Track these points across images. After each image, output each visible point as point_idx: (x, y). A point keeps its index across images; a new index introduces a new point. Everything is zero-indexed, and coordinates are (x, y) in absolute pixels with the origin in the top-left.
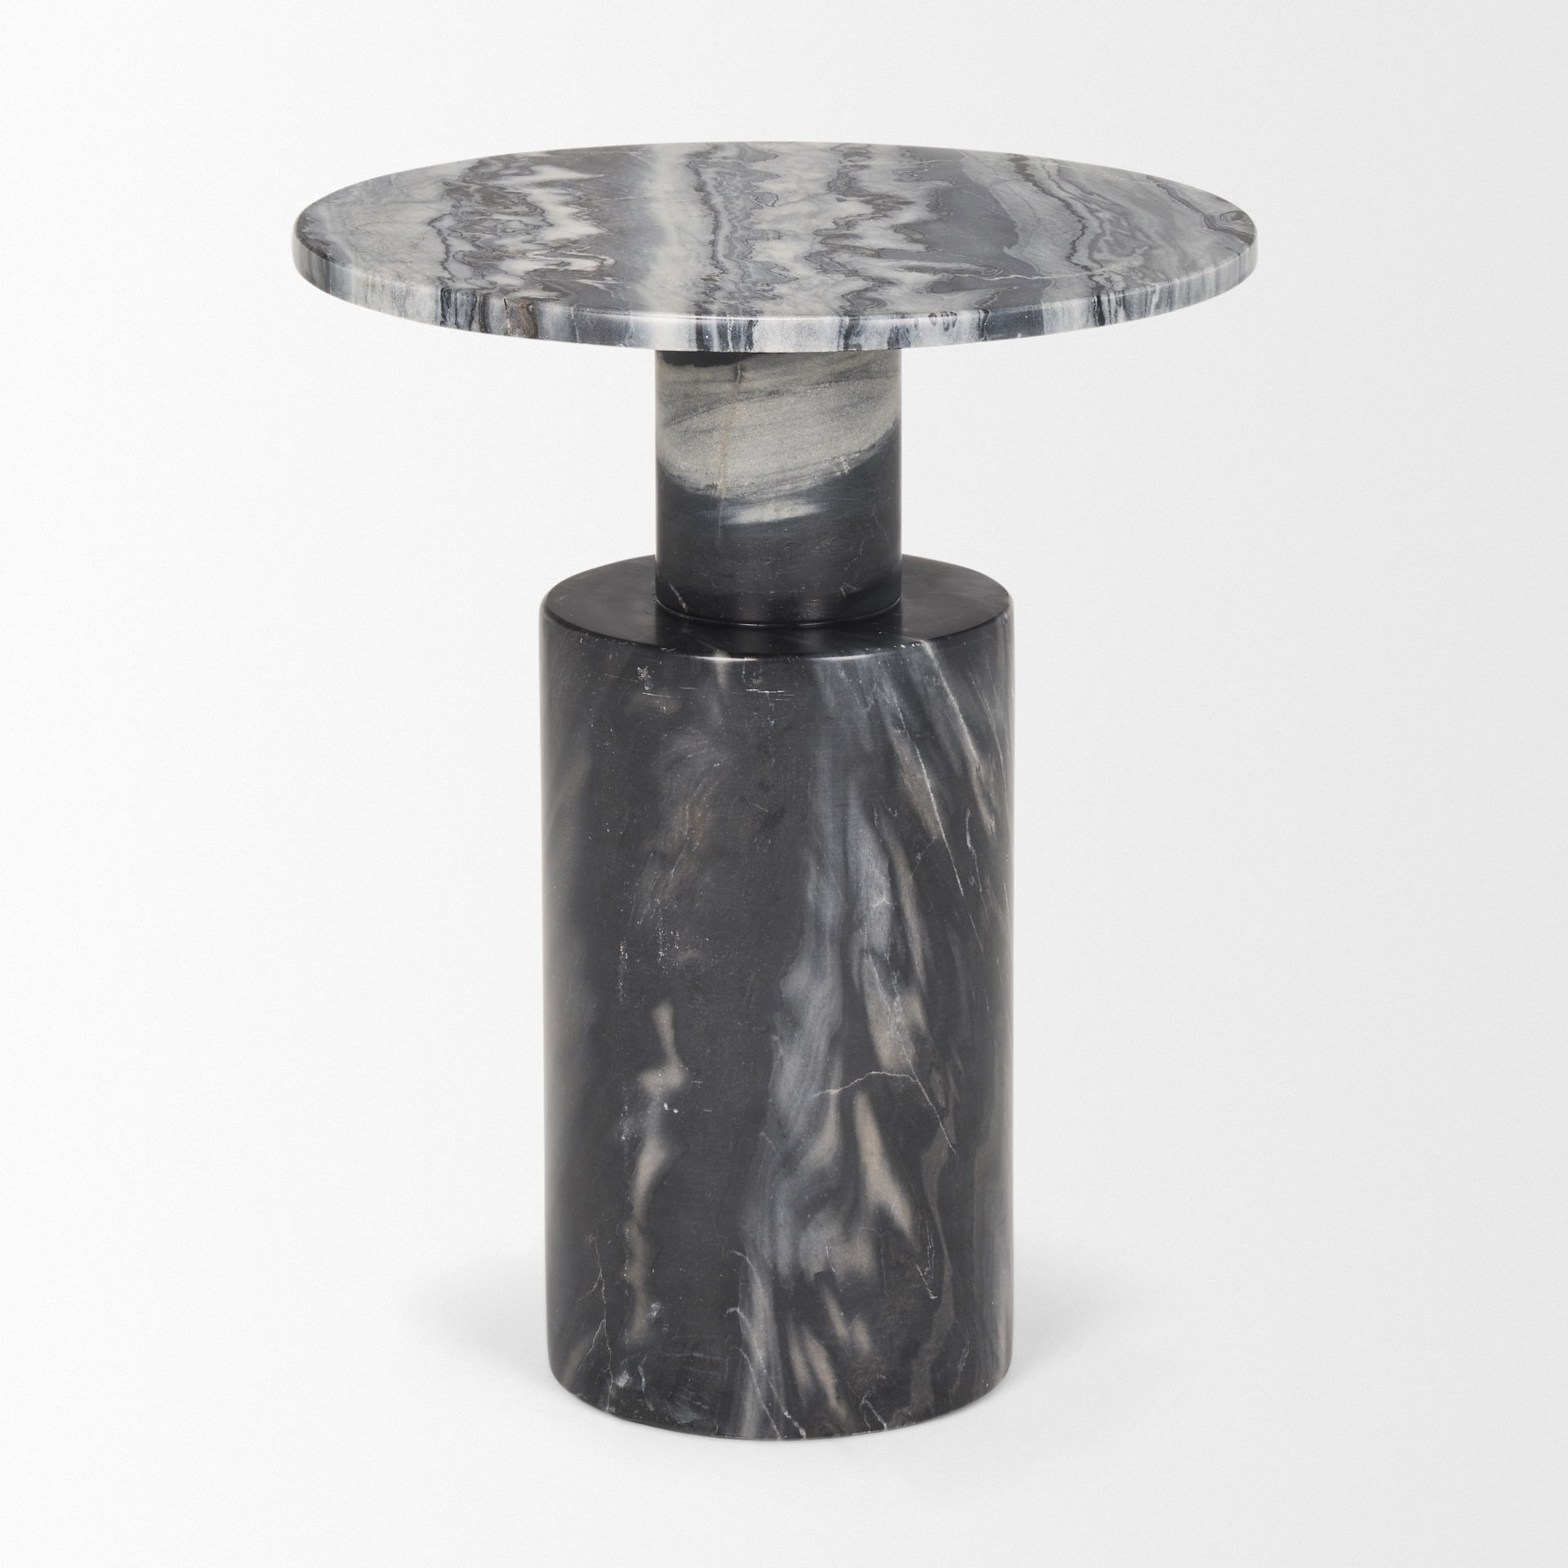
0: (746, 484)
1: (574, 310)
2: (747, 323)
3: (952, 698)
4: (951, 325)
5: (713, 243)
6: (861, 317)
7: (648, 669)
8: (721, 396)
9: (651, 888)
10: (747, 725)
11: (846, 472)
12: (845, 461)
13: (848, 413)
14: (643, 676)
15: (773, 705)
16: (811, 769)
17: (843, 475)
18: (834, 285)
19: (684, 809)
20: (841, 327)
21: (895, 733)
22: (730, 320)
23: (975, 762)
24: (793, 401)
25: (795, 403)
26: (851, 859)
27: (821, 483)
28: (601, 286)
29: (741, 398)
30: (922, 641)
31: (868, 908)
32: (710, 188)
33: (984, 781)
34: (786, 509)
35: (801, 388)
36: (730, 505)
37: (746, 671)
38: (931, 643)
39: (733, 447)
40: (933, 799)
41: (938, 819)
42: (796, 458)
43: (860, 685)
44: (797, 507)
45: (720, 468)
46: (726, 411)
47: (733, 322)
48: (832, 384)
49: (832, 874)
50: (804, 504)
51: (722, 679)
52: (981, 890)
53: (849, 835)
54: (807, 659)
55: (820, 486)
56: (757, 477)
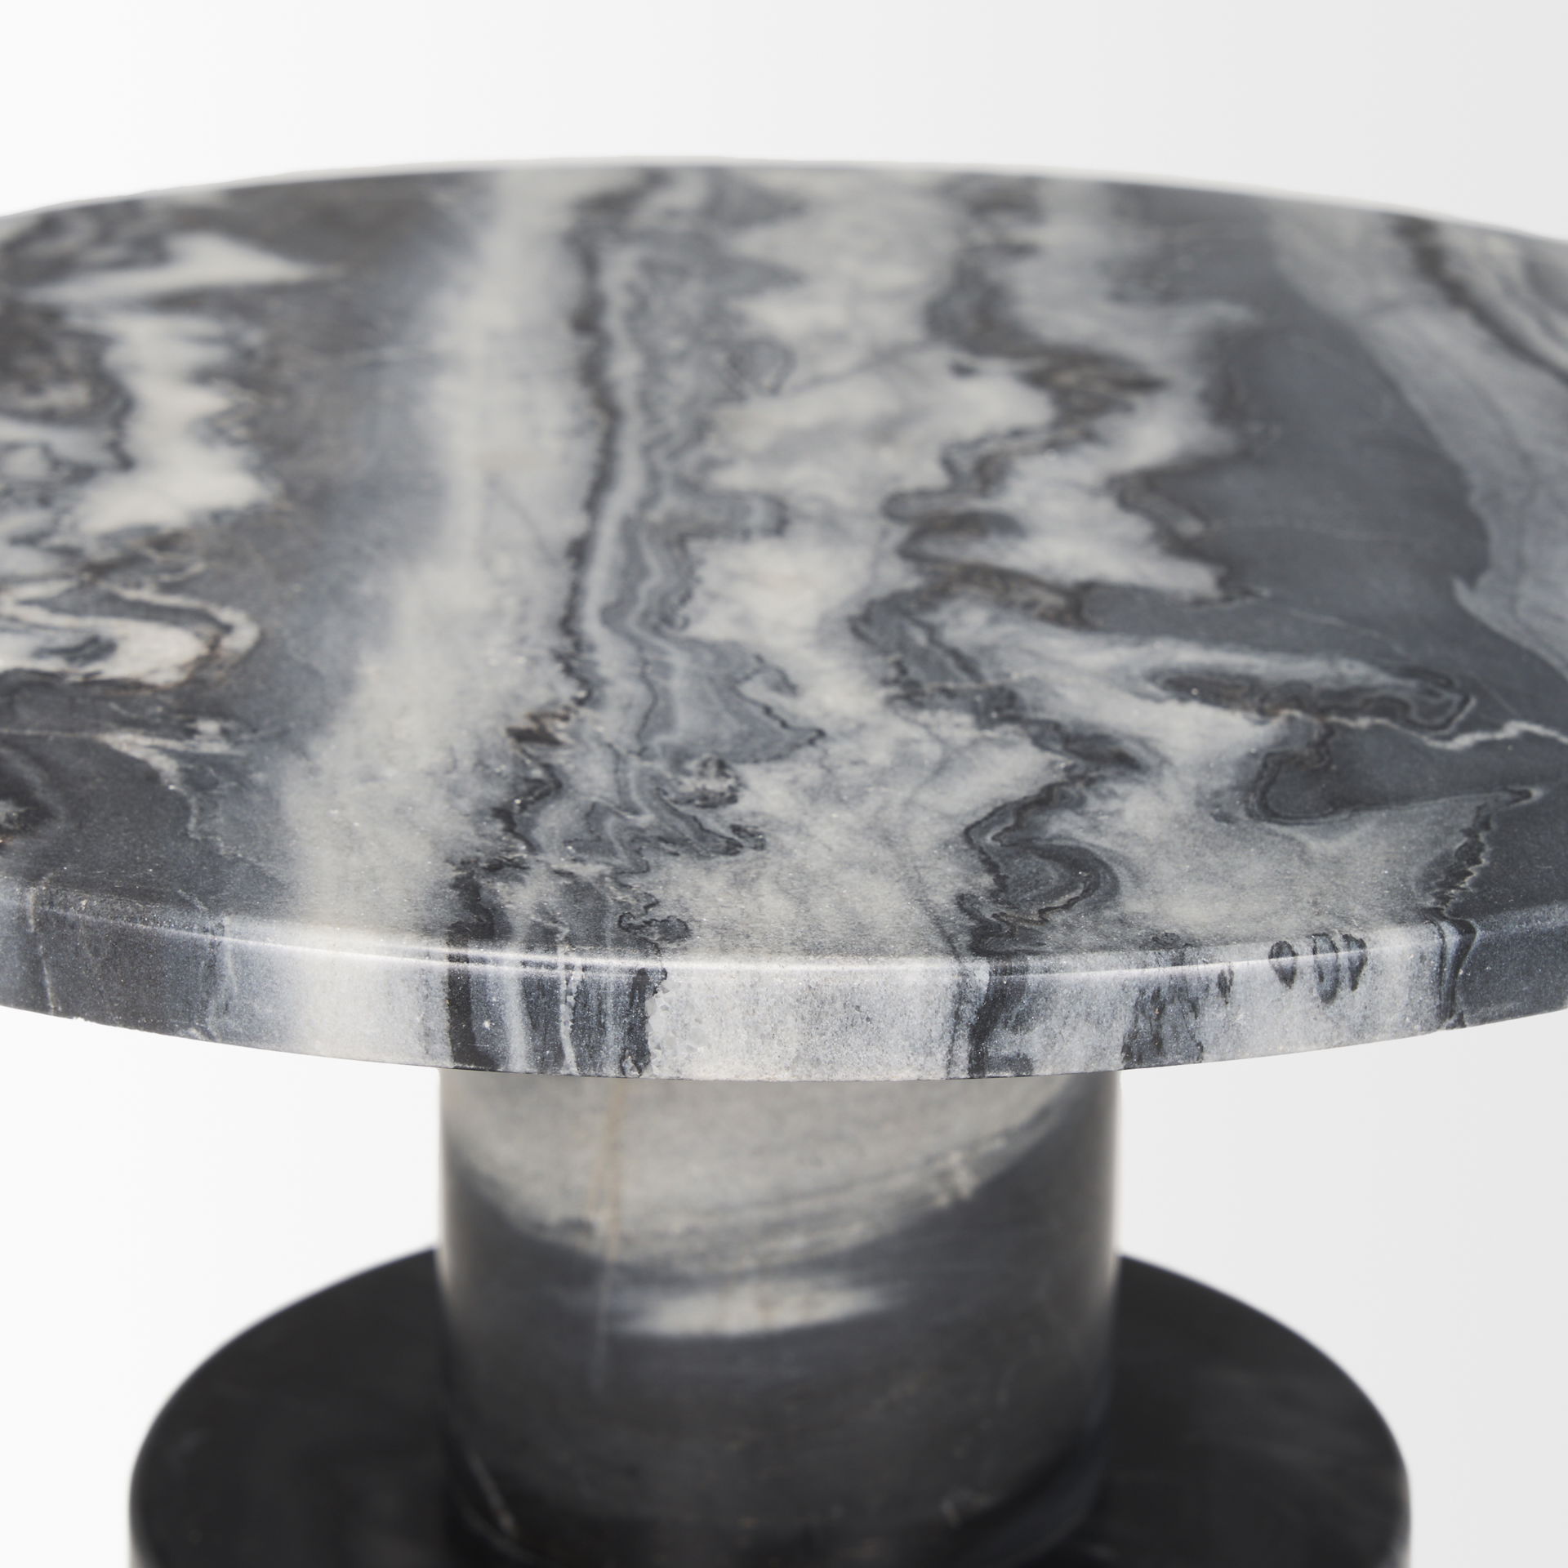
0: (676, 1230)
1: (39, 900)
2: (625, 979)
4: (1346, 976)
5: (579, 552)
6: (1032, 962)
11: (965, 1192)
17: (957, 1202)
18: (941, 768)
20: (960, 998)
22: (569, 967)
28: (167, 766)
32: (613, 322)
36: (630, 1283)
45: (602, 1178)
47: (577, 975)
56: (706, 1213)
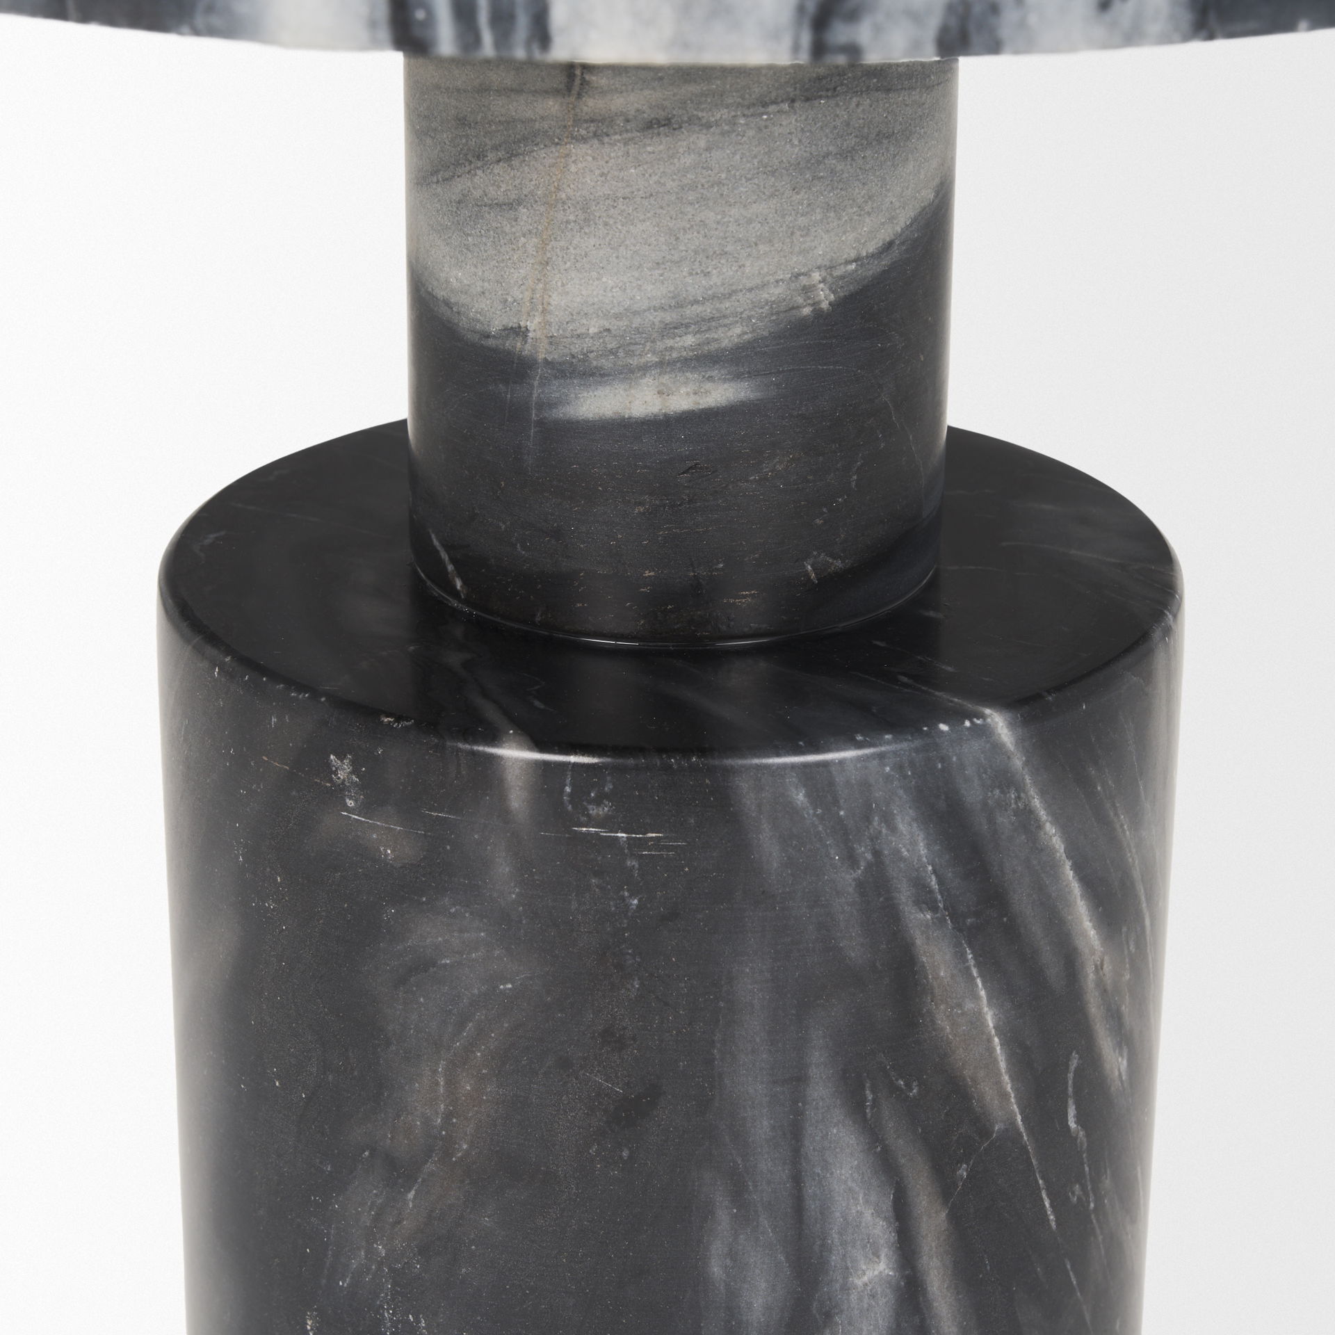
0: (592, 330)
3: (1050, 829)
7: (353, 763)
8: (537, 125)
9: (366, 1220)
10: (574, 905)
11: (825, 305)
12: (824, 281)
13: (833, 171)
14: (341, 775)
15: (635, 863)
16: (722, 1004)
17: (818, 314)
19: (435, 1072)
21: (917, 919)
23: (1093, 953)
24: (702, 144)
25: (708, 149)
26: (810, 1189)
27: (766, 333)
29: (583, 132)
30: (988, 711)
31: (846, 1288)
33: (1109, 988)
34: (683, 390)
35: (723, 114)
36: (556, 377)
37: (573, 785)
38: (1009, 715)
39: (562, 243)
40: (998, 1048)
41: (1009, 1088)
42: (707, 274)
43: (840, 820)
44: (709, 386)
45: (533, 291)
46: (549, 161)
48: (797, 105)
49: (764, 1222)
50: (725, 380)
51: (518, 798)
52: (1092, 1205)
53: (807, 1143)
54: (717, 762)
55: (764, 338)
56: (618, 316)
